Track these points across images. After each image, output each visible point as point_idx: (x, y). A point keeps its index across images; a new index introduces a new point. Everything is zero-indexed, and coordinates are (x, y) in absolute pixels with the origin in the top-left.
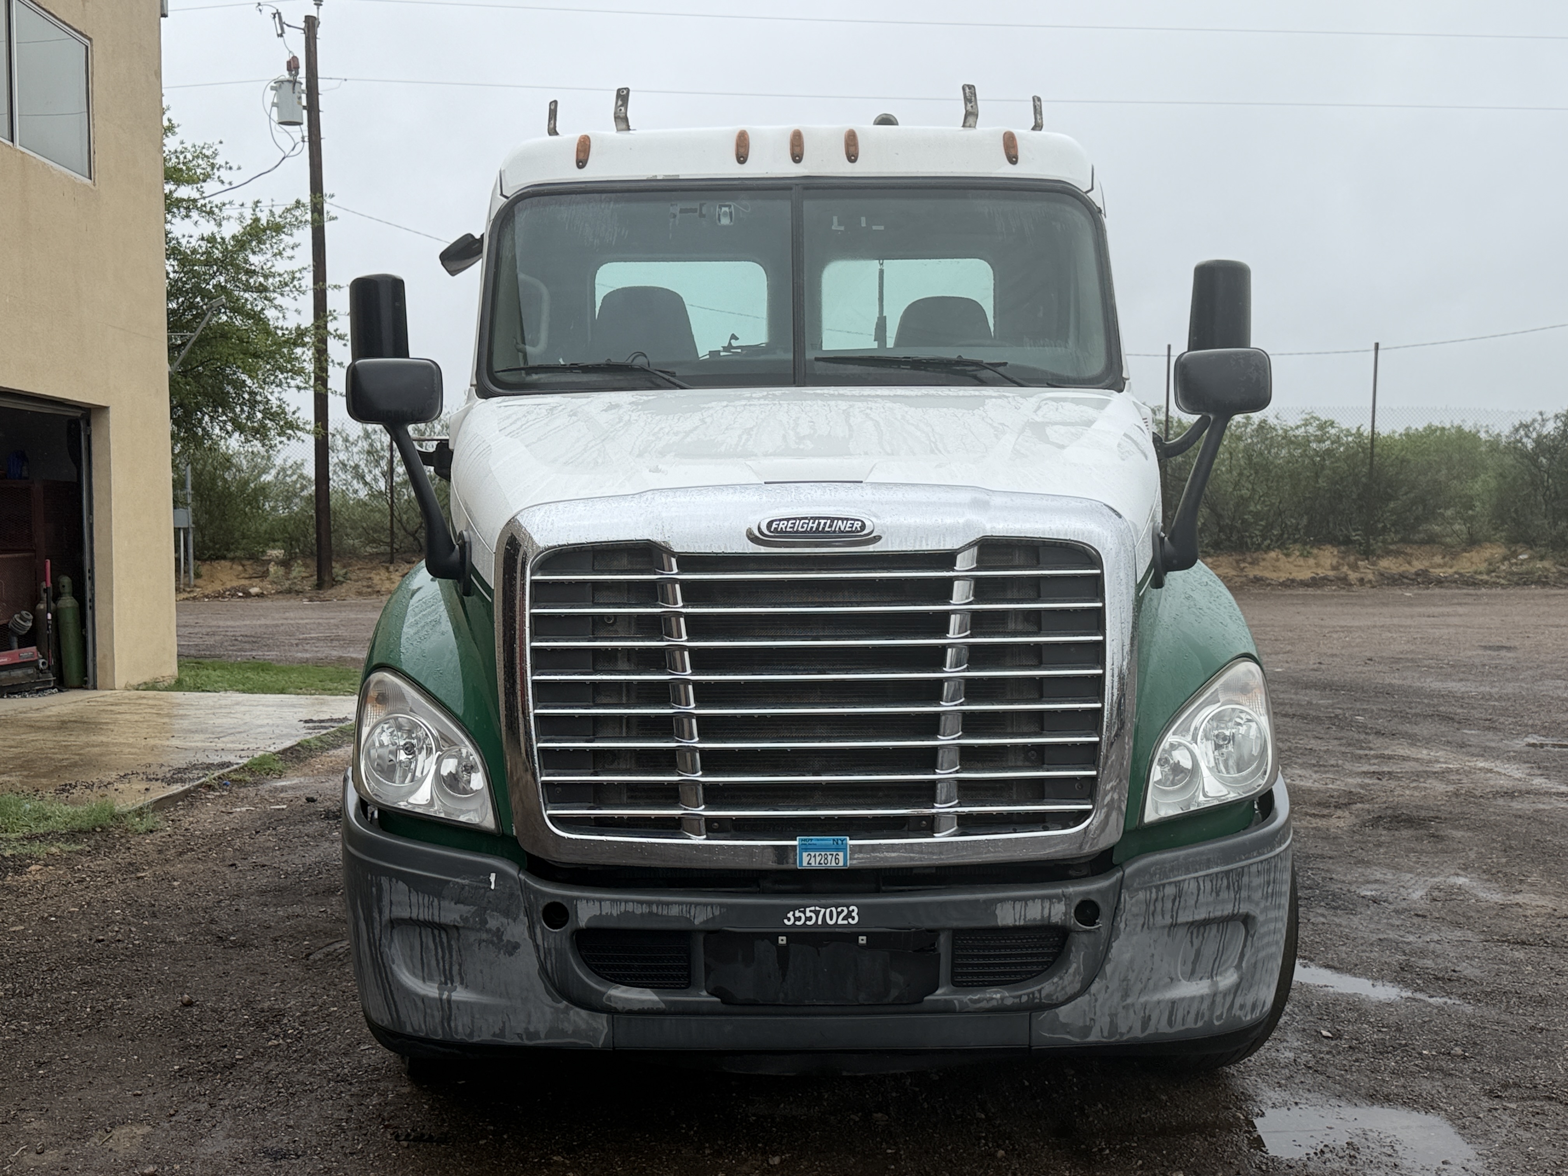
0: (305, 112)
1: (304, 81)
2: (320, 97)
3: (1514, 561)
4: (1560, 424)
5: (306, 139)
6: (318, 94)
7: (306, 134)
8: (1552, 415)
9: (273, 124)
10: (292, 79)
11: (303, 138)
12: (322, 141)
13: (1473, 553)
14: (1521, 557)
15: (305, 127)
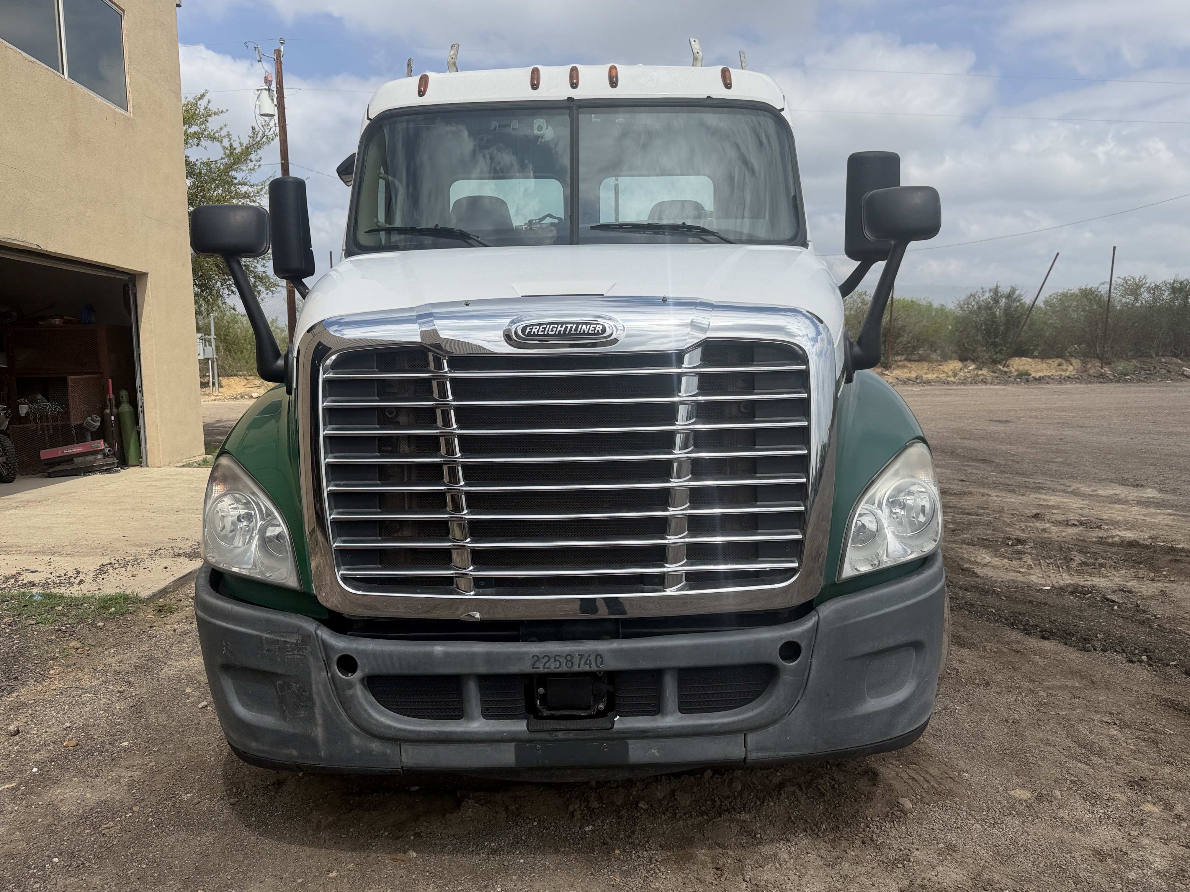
0: (276, 108)
1: (275, 90)
2: (285, 99)
3: (966, 370)
4: (992, 294)
5: (277, 125)
6: (283, 98)
7: (277, 121)
8: (988, 289)
9: (257, 116)
10: (267, 88)
11: (275, 124)
12: (287, 126)
13: (945, 367)
14: (970, 368)
15: (276, 117)
